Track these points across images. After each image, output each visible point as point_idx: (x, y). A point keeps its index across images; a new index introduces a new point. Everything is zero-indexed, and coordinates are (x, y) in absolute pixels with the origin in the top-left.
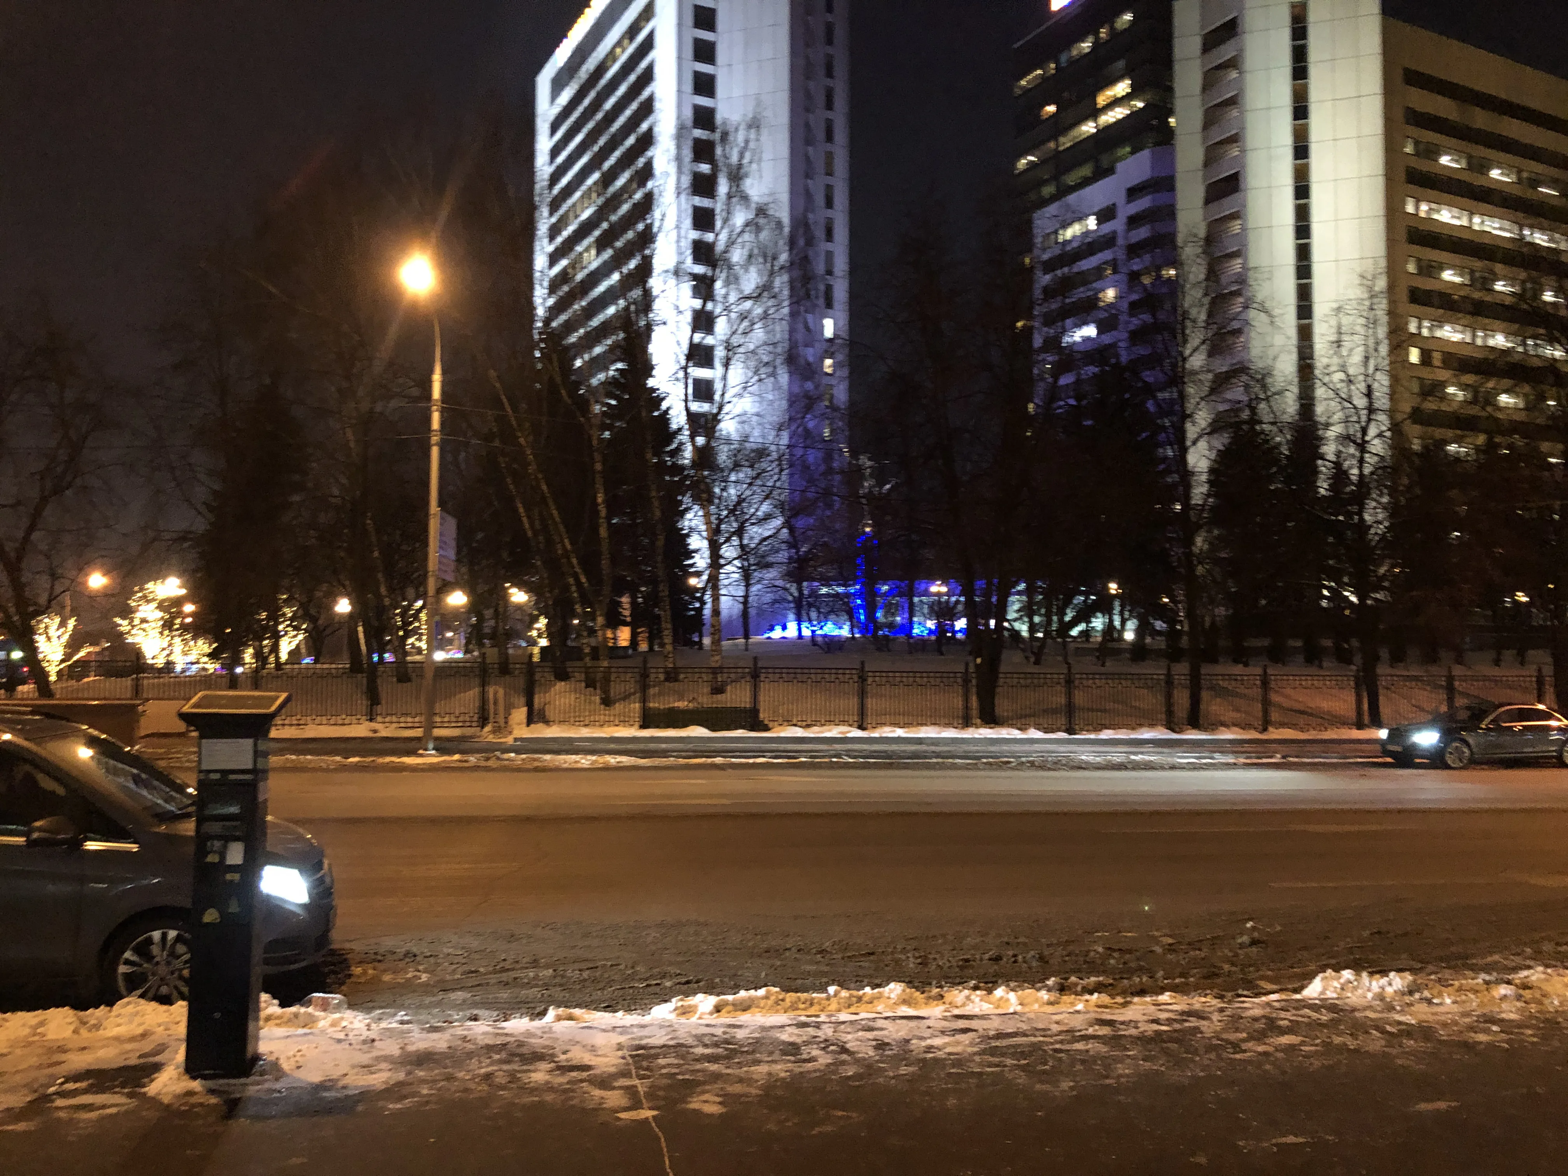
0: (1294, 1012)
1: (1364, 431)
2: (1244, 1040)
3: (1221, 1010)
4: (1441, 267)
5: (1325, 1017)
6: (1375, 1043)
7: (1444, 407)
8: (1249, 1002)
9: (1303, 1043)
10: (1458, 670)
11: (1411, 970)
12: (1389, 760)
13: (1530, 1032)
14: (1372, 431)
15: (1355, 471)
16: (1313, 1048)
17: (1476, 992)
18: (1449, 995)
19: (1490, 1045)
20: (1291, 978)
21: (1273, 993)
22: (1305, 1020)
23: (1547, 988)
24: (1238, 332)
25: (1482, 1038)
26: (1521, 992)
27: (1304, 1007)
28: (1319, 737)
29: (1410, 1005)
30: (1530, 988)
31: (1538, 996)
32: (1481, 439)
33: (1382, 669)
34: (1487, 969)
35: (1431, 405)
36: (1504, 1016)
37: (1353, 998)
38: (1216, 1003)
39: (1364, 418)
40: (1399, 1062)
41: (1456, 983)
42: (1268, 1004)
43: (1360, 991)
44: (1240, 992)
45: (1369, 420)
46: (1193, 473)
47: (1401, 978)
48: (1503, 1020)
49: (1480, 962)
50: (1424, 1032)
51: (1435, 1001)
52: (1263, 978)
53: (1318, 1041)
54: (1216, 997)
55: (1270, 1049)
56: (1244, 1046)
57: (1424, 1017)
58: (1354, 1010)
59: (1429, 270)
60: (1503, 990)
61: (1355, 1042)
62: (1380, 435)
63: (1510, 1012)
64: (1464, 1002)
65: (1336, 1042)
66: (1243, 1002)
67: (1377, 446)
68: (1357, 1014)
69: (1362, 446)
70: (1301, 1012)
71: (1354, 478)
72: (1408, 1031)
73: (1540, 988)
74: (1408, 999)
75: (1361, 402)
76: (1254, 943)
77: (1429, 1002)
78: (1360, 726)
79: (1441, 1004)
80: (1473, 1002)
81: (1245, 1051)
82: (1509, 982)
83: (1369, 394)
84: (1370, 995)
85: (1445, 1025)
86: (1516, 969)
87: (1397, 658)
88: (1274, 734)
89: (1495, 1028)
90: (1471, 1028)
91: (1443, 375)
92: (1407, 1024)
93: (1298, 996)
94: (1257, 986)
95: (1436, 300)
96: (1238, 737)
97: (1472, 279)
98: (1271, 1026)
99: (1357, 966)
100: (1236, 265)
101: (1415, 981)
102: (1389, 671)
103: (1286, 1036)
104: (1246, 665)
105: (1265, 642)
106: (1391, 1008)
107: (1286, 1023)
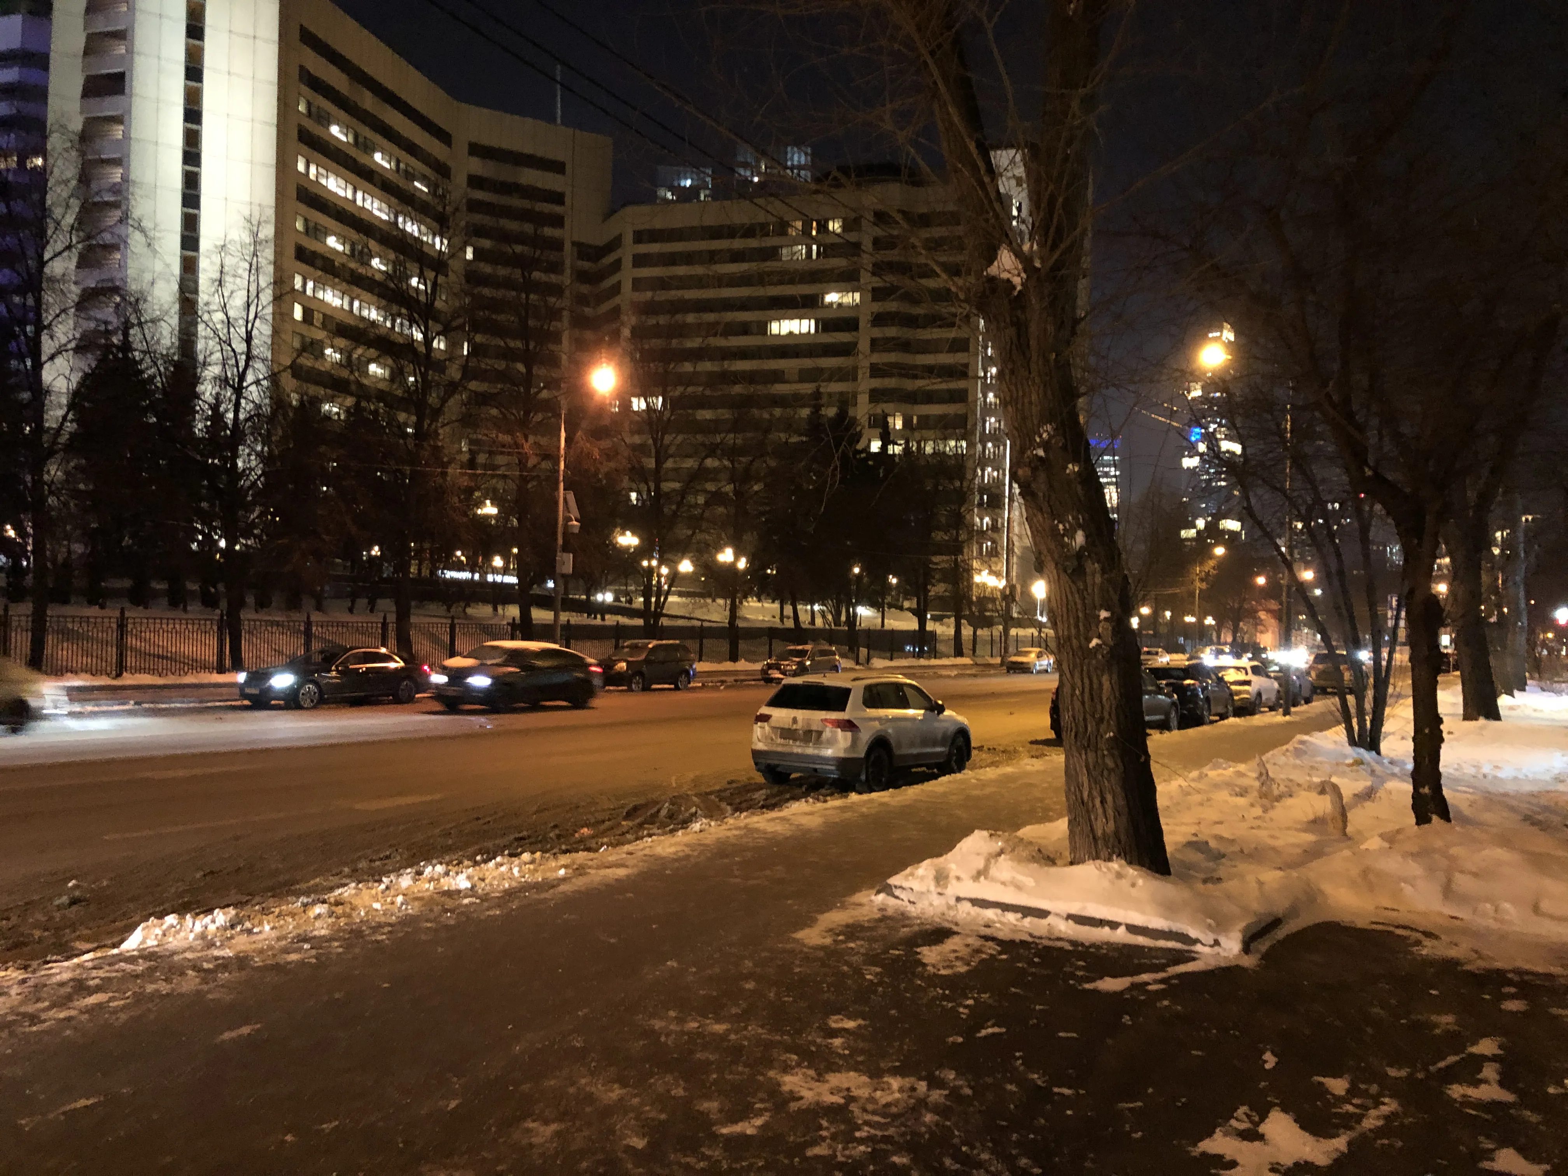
0: (107, 968)
1: (242, 377)
2: (45, 1010)
3: (24, 981)
4: (327, 233)
5: (141, 967)
6: (190, 982)
7: (318, 365)
8: (56, 968)
9: (111, 999)
10: (316, 617)
11: (235, 906)
12: (246, 702)
13: (336, 944)
14: (250, 378)
15: (230, 415)
16: (122, 1002)
17: (293, 915)
18: (268, 922)
19: (302, 963)
20: (110, 934)
21: (88, 952)
22: (119, 975)
23: (356, 901)
24: (113, 247)
25: (294, 957)
26: (333, 908)
27: (121, 961)
28: (178, 682)
29: (232, 937)
30: (342, 904)
31: (348, 910)
32: (350, 401)
33: (247, 615)
34: (307, 893)
35: (307, 361)
36: (316, 933)
37: (174, 943)
38: (18, 975)
39: (242, 364)
40: (210, 996)
41: (277, 910)
42: (79, 966)
43: (182, 934)
44: (48, 958)
45: (247, 366)
46: (48, 392)
47: (224, 914)
48: (315, 937)
49: (303, 886)
50: (241, 961)
51: (255, 930)
52: (79, 938)
53: (129, 993)
54: (18, 969)
55: (73, 1013)
56: (43, 1016)
57: (243, 948)
58: (174, 953)
59: (315, 232)
60: (319, 909)
61: (169, 986)
62: (257, 382)
63: (321, 930)
64: (281, 927)
65: (148, 991)
66: (51, 968)
67: (253, 393)
68: (176, 958)
69: (239, 391)
70: (117, 967)
71: (230, 423)
72: (224, 965)
73: (351, 903)
74: (228, 933)
75: (241, 347)
76: (74, 902)
77: (249, 932)
78: (221, 670)
79: (260, 932)
80: (290, 924)
81: (45, 1021)
82: (324, 902)
83: (249, 339)
84: (191, 936)
85: (261, 952)
86: (331, 889)
87: (262, 604)
88: (128, 679)
89: (306, 946)
90: (286, 951)
91: (320, 335)
92: (223, 958)
93: (115, 951)
94: (72, 949)
95: (319, 262)
96: (88, 684)
97: (353, 250)
98: (80, 987)
99: (181, 910)
100: (116, 175)
101: (237, 914)
102: (252, 615)
103: (94, 996)
104: (102, 607)
105: (127, 583)
106: (211, 945)
107: (97, 981)
